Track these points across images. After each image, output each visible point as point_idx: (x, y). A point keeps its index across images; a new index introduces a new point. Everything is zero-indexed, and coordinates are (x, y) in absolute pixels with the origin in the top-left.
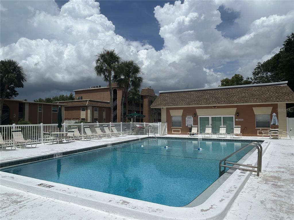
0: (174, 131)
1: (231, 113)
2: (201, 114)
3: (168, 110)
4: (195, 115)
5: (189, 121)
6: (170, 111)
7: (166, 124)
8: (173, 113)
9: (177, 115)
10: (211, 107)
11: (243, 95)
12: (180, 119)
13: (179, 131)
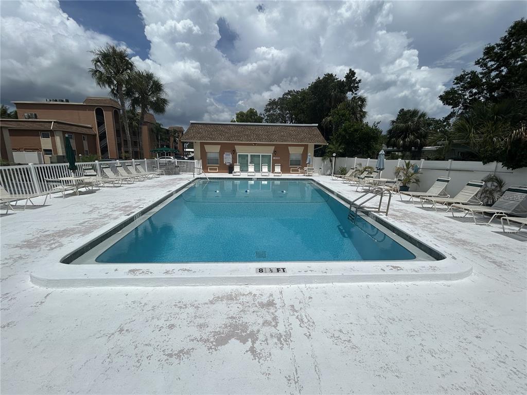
0: (210, 169)
1: (269, 151)
2: (240, 151)
3: (202, 145)
4: (234, 152)
5: (228, 159)
6: (206, 146)
7: (201, 161)
8: (208, 148)
9: (213, 151)
10: (251, 145)
11: (282, 134)
12: (217, 156)
13: (216, 169)
